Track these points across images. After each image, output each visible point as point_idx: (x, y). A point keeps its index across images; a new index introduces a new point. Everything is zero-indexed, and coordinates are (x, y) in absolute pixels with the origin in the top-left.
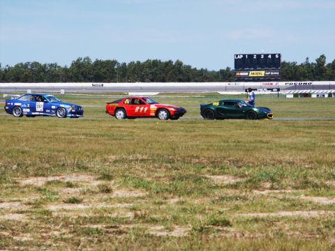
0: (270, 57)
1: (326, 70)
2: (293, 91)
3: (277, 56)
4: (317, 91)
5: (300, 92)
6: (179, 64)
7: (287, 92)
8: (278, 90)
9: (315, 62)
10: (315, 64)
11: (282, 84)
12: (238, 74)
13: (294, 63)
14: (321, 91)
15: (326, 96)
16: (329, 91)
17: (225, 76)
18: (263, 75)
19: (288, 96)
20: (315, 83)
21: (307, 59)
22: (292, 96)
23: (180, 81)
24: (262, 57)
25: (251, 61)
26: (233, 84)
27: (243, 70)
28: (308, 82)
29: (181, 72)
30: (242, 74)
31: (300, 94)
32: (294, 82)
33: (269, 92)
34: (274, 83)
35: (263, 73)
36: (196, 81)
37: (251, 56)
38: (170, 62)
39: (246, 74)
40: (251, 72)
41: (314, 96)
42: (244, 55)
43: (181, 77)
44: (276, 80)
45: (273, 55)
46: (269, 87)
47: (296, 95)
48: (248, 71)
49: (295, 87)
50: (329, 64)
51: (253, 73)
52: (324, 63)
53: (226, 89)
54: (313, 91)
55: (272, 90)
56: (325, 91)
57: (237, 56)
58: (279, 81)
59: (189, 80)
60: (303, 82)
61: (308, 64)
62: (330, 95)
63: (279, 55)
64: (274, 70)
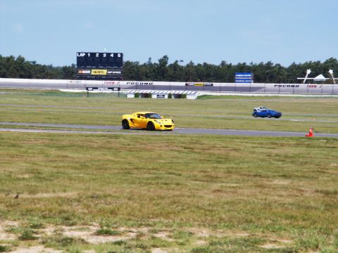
0: (112, 55)
1: (167, 71)
2: (134, 91)
3: (119, 56)
4: (157, 91)
5: (141, 91)
6: (21, 60)
7: (128, 92)
8: (119, 89)
9: (158, 62)
10: (157, 64)
11: (123, 83)
12: (80, 72)
13: (138, 63)
14: (161, 92)
15: (166, 97)
16: (169, 92)
17: (67, 73)
18: (105, 74)
19: (129, 96)
20: (156, 83)
21: (150, 59)
22: (133, 96)
23: (21, 77)
24: (105, 55)
25: (94, 60)
26: (74, 82)
27: (85, 68)
28: (149, 82)
29: (22, 68)
30: (84, 72)
31: (141, 94)
32: (135, 82)
33: (110, 91)
34: (116, 82)
35: (104, 72)
36: (38, 78)
37: (93, 54)
38: (12, 57)
39: (89, 72)
40: (93, 70)
41: (154, 97)
42: (86, 54)
43: (23, 73)
44: (119, 79)
45: (116, 55)
46: (111, 85)
47: (137, 95)
48: (90, 69)
49: (136, 87)
50: (171, 65)
51: (94, 72)
52: (166, 63)
53: (67, 87)
54: (153, 91)
55: (112, 88)
56: (165, 92)
57: (79, 54)
58: (121, 80)
59: (30, 77)
60: (144, 82)
61: (150, 64)
62: (170, 96)
63: (121, 54)
64: (116, 70)
